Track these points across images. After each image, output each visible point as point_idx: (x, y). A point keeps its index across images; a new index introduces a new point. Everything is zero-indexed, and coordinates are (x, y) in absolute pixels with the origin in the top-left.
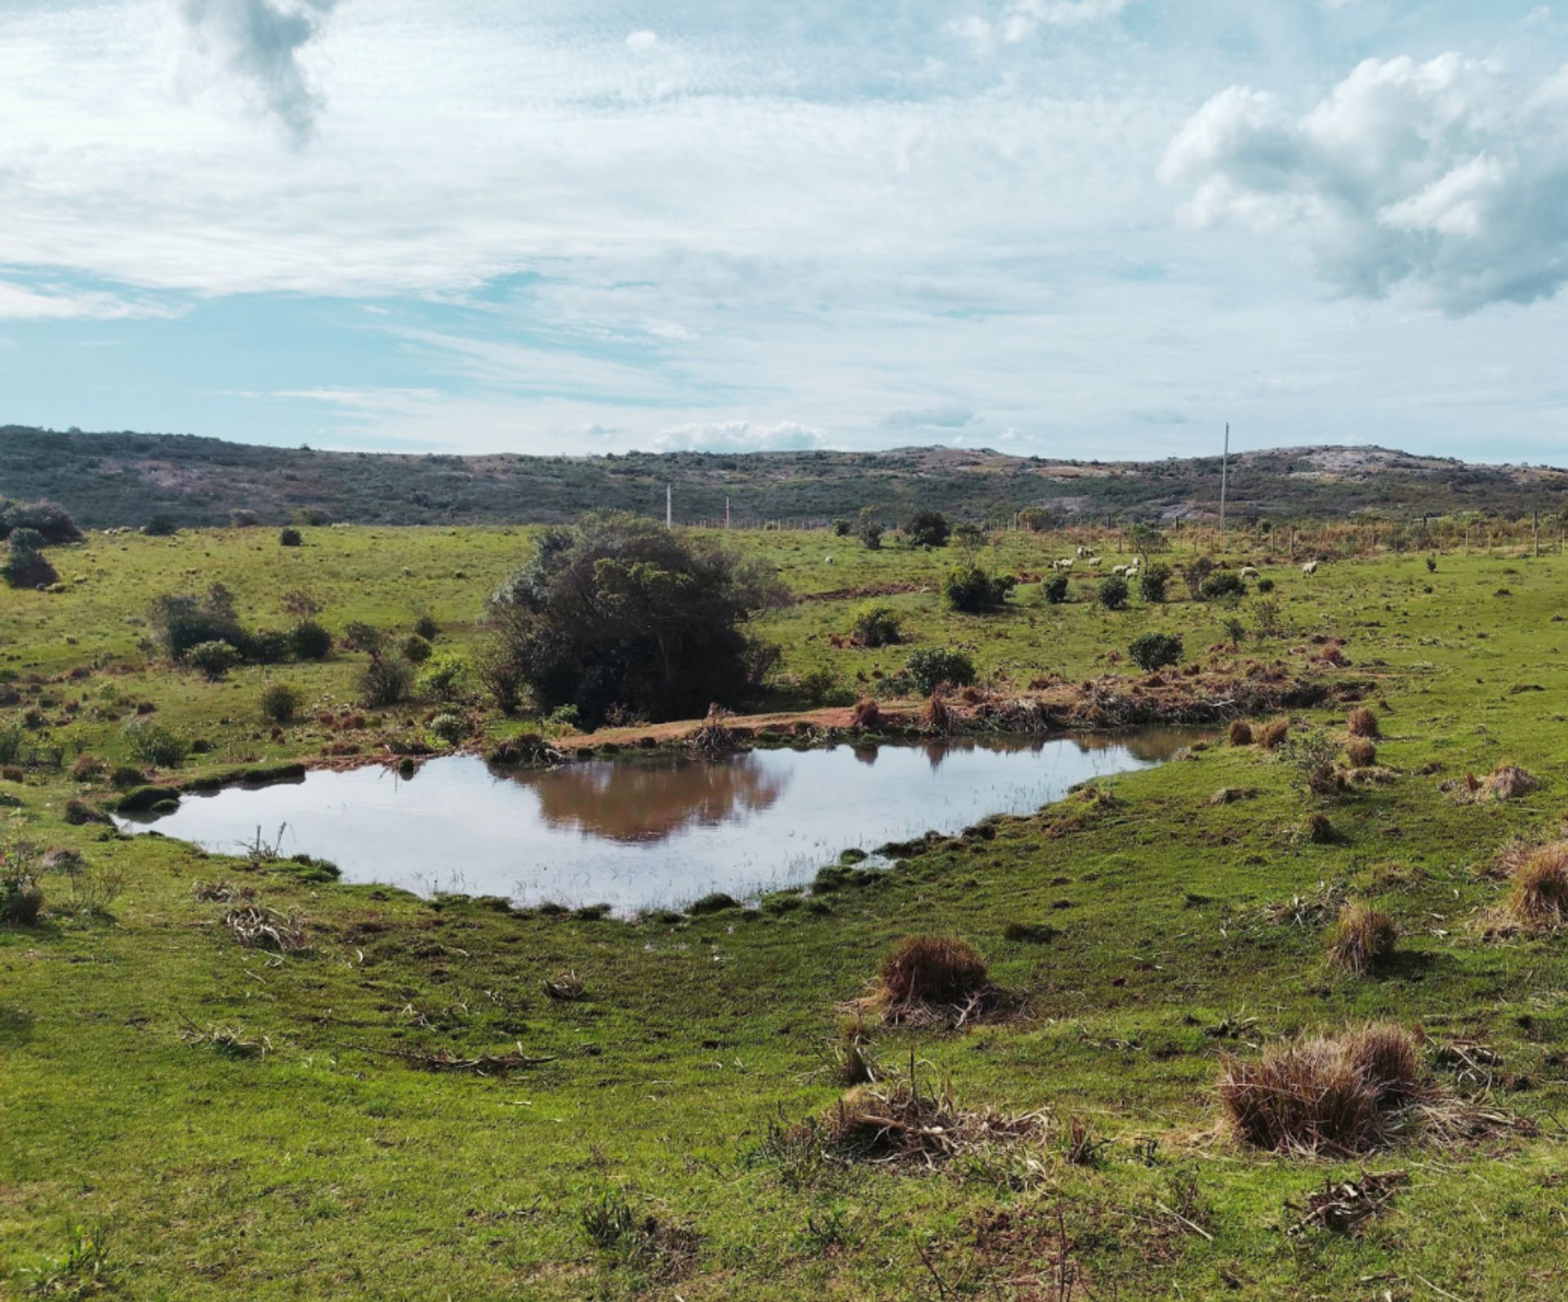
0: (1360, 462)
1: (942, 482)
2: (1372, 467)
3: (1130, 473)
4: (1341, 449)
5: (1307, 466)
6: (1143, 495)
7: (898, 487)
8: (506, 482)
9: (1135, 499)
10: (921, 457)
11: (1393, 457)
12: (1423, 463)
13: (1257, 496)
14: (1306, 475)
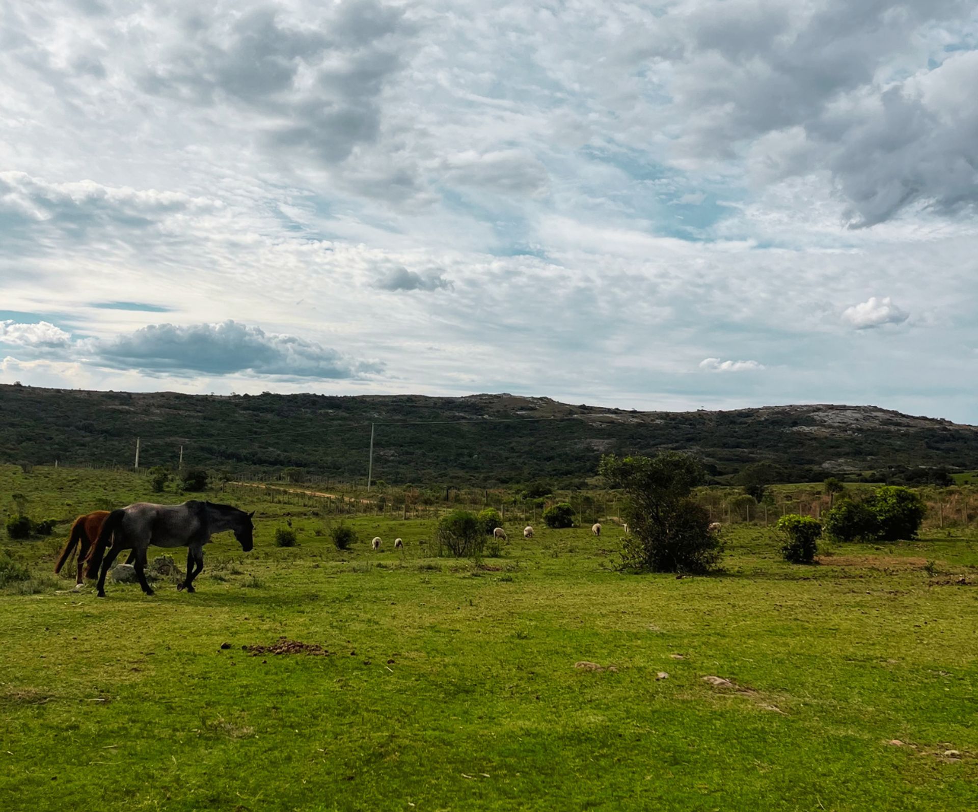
0: (857, 420)
1: (501, 423)
2: (867, 425)
3: (658, 421)
4: (844, 408)
5: (811, 422)
6: (657, 441)
7: (465, 426)
8: (157, 415)
9: (652, 443)
10: (490, 402)
11: (887, 416)
12: (912, 423)
13: (754, 445)
14: (806, 429)
